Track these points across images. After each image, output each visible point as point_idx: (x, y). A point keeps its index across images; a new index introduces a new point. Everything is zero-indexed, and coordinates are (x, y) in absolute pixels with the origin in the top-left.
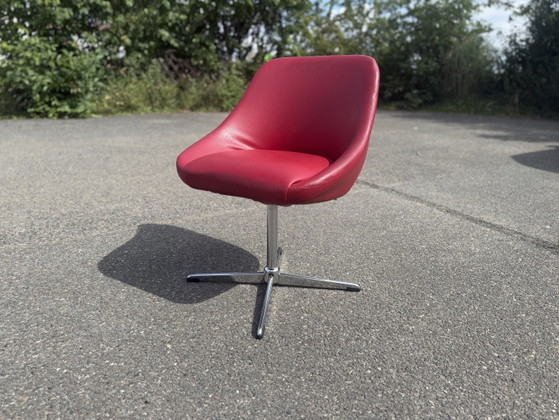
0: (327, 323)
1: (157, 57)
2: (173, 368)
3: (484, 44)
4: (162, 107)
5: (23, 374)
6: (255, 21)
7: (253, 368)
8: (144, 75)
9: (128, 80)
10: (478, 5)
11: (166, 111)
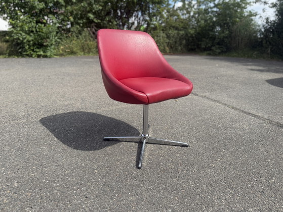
0: (172, 162)
1: (87, 27)
2: (98, 181)
3: (253, 22)
4: (89, 52)
5: (28, 183)
6: (136, 9)
7: (136, 183)
8: (80, 37)
9: (72, 39)
10: (250, 2)
11: (91, 54)
